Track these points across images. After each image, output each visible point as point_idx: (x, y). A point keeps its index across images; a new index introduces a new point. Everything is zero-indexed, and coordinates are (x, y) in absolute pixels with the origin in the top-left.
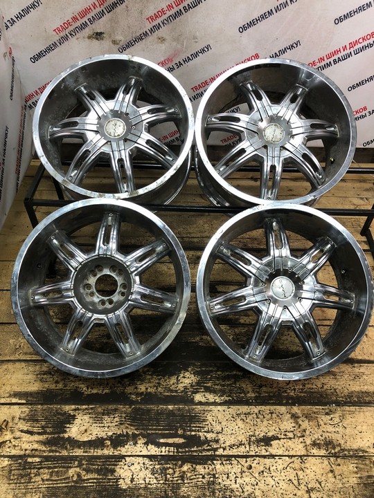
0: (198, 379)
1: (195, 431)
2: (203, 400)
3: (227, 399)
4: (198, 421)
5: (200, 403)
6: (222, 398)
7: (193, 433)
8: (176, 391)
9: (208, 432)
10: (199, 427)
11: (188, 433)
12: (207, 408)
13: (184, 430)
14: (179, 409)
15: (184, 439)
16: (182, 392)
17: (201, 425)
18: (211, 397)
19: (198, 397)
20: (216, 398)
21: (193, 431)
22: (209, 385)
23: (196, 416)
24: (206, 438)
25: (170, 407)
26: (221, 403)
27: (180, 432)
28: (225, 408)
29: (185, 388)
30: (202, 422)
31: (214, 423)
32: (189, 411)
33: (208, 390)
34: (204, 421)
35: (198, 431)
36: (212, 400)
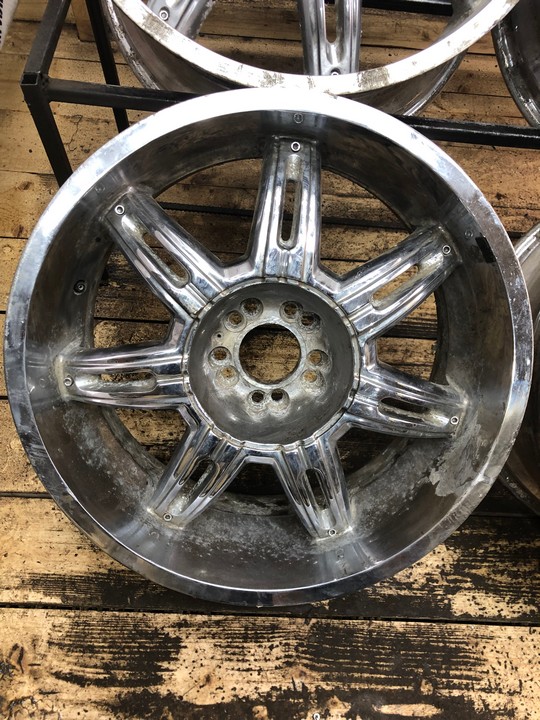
0: (456, 557)
1: (459, 687)
2: (473, 611)
3: (528, 609)
4: (466, 664)
5: (467, 619)
6: (516, 607)
7: (456, 693)
8: (409, 586)
9: (488, 690)
10: (468, 677)
11: (445, 692)
12: (483, 630)
13: (436, 685)
14: (419, 632)
15: (437, 706)
16: (422, 588)
17: (471, 673)
18: (491, 605)
19: (461, 603)
20: (502, 605)
21: (455, 687)
22: (482, 572)
23: (458, 650)
24: (486, 706)
25: (399, 626)
26: (513, 619)
27: (426, 689)
28: (523, 631)
29: (430, 578)
30: (474, 664)
31: (501, 669)
32: (442, 637)
33: (480, 584)
34: (479, 662)
35: (467, 687)
36: (492, 612)
